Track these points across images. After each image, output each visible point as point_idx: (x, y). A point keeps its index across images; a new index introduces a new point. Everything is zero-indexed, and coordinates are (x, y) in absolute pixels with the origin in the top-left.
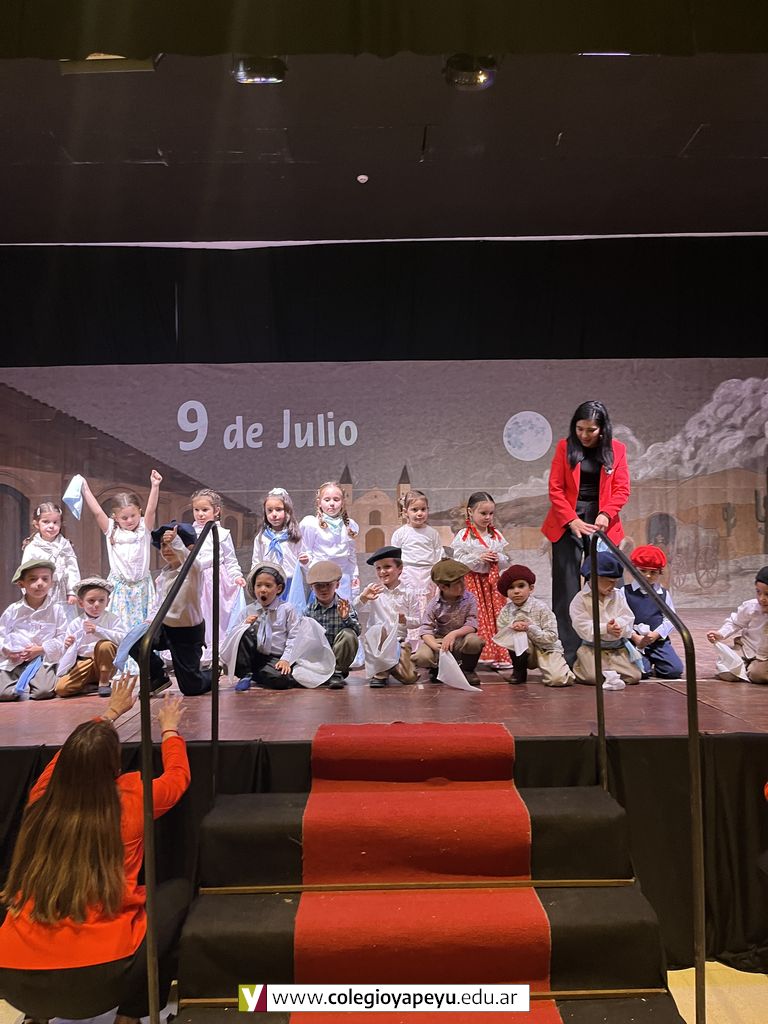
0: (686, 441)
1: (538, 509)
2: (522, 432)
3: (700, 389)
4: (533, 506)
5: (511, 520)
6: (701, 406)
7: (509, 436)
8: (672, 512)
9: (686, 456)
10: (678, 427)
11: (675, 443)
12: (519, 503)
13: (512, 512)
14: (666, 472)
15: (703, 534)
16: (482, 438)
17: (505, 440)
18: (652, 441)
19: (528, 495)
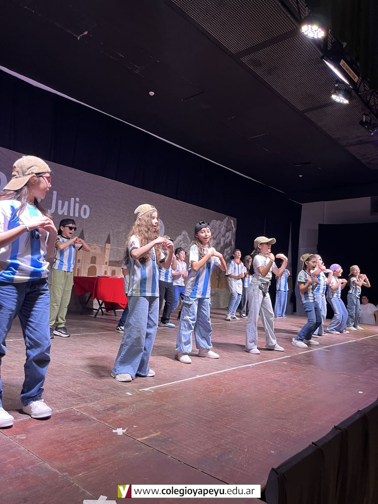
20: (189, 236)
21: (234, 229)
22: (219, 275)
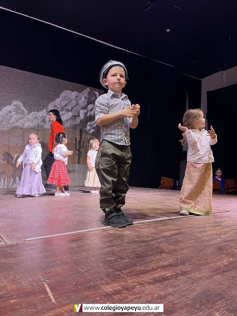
3: (55, 91)
18: (32, 110)
20: (24, 106)
22: (79, 150)
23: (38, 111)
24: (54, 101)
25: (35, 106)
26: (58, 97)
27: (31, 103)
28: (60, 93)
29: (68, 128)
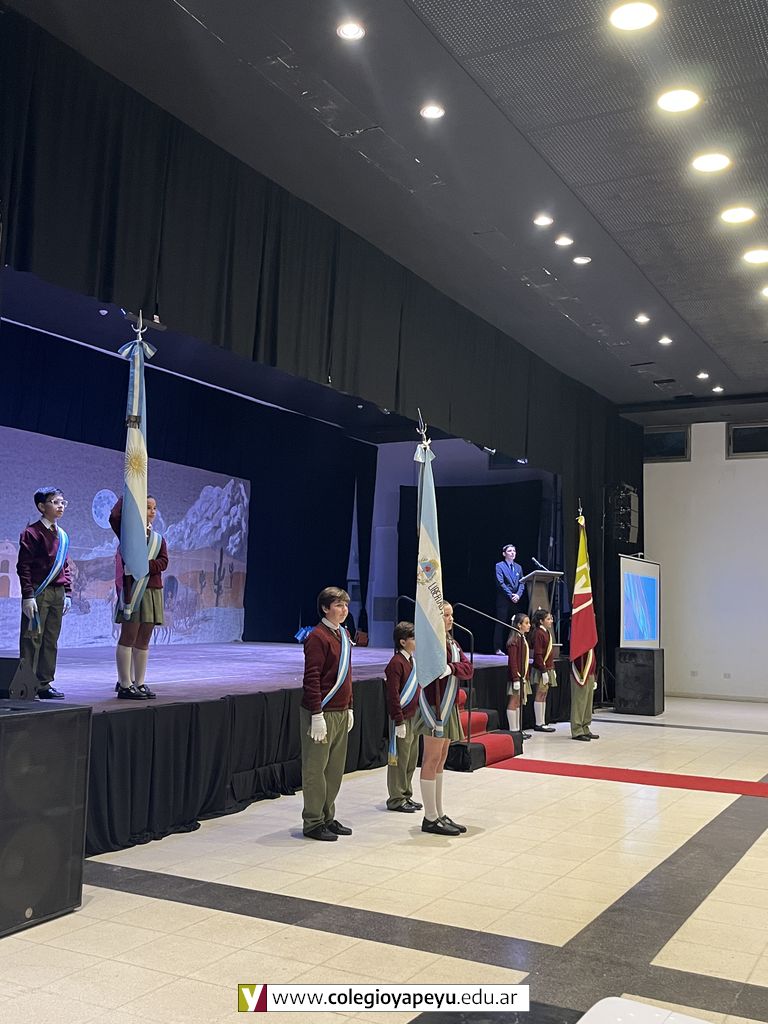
0: (187, 524)
1: (108, 567)
2: (102, 506)
3: (194, 489)
4: (105, 564)
5: (92, 575)
6: (195, 500)
7: (96, 507)
8: (176, 576)
9: (186, 536)
10: (183, 514)
11: (180, 526)
12: (97, 561)
13: (92, 569)
14: (175, 546)
15: (190, 591)
16: (79, 506)
17: (93, 509)
18: (170, 522)
19: (104, 555)
21: (246, 501)
22: (218, 584)
23: (176, 522)
24: (193, 503)
25: (173, 514)
26: (198, 497)
27: (169, 511)
28: (200, 492)
29: (207, 548)
